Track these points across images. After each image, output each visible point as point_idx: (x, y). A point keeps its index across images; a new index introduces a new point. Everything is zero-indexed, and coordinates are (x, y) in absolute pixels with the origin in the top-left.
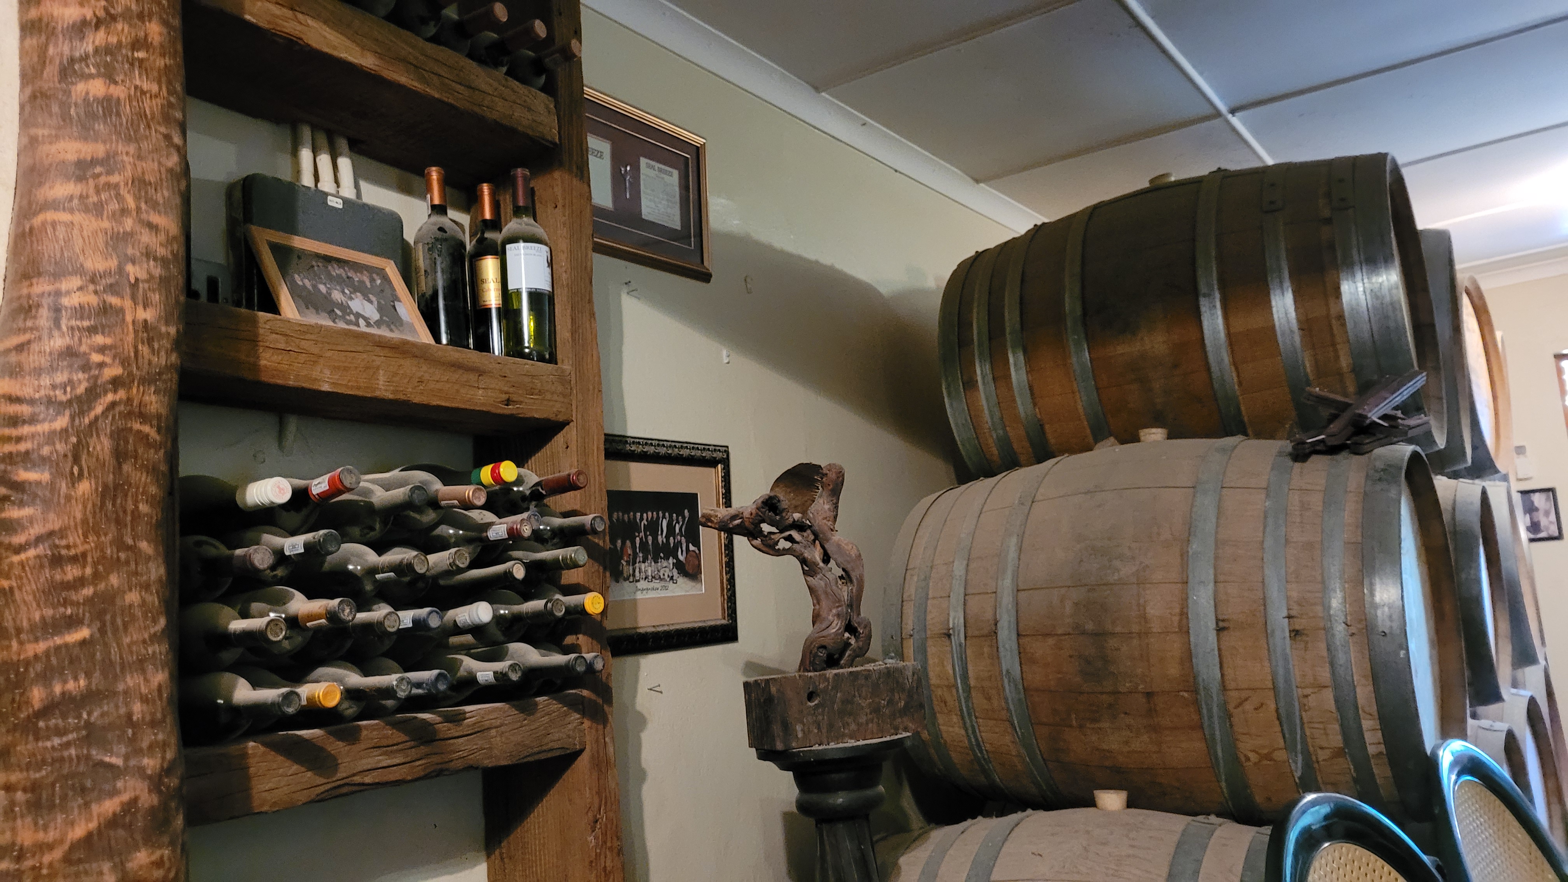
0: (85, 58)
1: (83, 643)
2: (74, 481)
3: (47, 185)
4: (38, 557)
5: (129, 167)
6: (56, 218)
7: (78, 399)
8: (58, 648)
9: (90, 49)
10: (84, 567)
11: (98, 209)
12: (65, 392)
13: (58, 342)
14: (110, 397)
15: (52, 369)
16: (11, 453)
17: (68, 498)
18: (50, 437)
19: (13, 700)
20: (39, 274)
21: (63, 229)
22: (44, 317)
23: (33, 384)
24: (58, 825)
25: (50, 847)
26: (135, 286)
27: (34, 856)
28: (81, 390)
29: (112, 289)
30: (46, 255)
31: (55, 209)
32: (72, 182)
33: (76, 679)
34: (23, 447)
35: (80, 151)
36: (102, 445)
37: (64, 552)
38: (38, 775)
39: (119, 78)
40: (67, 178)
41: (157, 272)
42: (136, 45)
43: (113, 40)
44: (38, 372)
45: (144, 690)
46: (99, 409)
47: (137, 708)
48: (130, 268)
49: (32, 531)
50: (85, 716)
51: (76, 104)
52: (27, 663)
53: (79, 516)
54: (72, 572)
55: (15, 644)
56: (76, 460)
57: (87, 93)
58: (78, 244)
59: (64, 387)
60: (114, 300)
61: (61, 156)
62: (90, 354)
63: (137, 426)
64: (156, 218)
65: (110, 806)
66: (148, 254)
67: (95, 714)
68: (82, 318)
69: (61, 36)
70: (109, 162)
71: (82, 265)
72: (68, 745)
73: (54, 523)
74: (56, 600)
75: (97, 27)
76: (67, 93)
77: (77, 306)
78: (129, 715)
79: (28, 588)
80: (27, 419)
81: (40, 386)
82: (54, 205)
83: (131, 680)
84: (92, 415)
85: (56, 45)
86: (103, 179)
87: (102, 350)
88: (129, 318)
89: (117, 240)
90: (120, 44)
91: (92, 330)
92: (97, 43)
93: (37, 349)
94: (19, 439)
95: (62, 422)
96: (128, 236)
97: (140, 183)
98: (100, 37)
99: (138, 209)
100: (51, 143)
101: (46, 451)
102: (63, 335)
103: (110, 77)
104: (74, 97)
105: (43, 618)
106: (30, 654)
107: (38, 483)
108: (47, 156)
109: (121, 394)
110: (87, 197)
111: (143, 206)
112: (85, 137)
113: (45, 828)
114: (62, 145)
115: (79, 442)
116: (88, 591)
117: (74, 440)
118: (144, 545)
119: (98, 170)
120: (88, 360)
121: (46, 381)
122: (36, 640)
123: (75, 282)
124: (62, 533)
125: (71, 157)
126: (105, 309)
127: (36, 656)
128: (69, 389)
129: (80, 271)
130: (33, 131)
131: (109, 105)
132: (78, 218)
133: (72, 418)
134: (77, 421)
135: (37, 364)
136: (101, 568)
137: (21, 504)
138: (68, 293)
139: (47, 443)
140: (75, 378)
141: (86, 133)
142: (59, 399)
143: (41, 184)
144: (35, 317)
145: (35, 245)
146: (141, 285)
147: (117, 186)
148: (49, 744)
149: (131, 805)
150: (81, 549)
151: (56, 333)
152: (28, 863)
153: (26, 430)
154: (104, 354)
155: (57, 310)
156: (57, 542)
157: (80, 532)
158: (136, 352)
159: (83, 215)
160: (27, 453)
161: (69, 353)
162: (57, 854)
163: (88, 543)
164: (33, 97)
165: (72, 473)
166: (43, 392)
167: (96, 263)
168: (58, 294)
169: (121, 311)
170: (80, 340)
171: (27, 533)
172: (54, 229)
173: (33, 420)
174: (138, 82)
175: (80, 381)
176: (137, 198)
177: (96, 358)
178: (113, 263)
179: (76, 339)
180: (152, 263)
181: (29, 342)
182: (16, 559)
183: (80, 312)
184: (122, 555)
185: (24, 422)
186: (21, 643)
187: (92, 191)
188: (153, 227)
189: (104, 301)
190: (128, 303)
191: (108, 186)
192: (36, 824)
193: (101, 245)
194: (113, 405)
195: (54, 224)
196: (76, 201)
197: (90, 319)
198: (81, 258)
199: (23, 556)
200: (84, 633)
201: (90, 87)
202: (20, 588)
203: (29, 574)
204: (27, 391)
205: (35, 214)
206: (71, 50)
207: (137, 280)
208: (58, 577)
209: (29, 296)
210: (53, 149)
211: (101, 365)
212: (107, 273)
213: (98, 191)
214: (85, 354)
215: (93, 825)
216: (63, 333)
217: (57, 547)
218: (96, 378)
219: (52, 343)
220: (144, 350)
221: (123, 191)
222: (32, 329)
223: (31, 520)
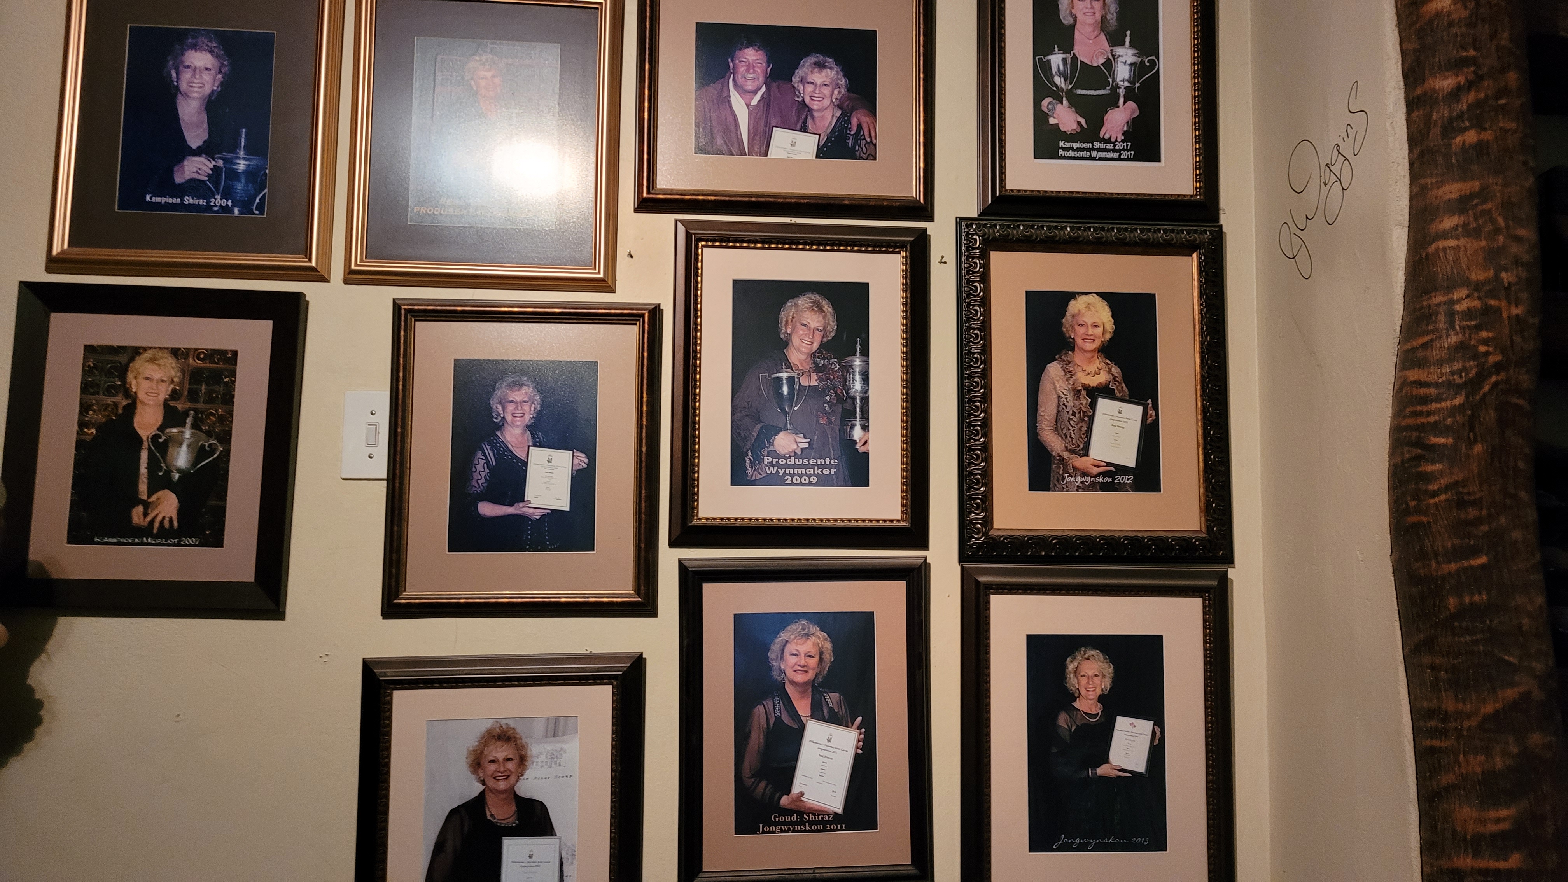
0: (1460, 116)
1: (1483, 567)
2: (1471, 444)
3: (1437, 220)
4: (1447, 500)
5: (1499, 195)
6: (1446, 245)
7: (1471, 381)
8: (1466, 569)
9: (1465, 107)
10: (1482, 509)
11: (1476, 233)
12: (1461, 377)
13: (1454, 339)
14: (1494, 379)
15: (1450, 360)
16: (1423, 423)
17: (1467, 456)
18: (1453, 411)
19: (1434, 605)
20: (1436, 290)
21: (1452, 252)
22: (1442, 322)
23: (1437, 372)
24: (1473, 701)
25: (1469, 716)
26: (1508, 289)
27: (1456, 720)
28: (1473, 373)
29: (1492, 294)
30: (1440, 274)
31: (1445, 239)
32: (1456, 215)
33: (1480, 594)
34: (1432, 419)
35: (1460, 190)
36: (1490, 416)
37: (1466, 497)
38: (1456, 662)
39: (1487, 126)
40: (1452, 213)
41: (1524, 275)
42: (1498, 95)
43: (1482, 96)
44: (1440, 363)
45: (1530, 608)
46: (1486, 388)
47: (1526, 621)
48: (1504, 275)
49: (1442, 482)
50: (1488, 622)
51: (1456, 154)
52: (1444, 578)
53: (1476, 471)
54: (1473, 513)
55: (1434, 565)
56: (1472, 428)
57: (1464, 143)
58: (1464, 262)
59: (1459, 372)
60: (1493, 302)
61: (1447, 197)
62: (1478, 346)
63: (1514, 400)
64: (1521, 232)
65: (1511, 694)
66: (1517, 262)
67: (1495, 622)
68: (1470, 319)
69: (1441, 103)
70: (1484, 194)
71: (1468, 278)
72: (1476, 642)
73: (1458, 476)
74: (1462, 533)
75: (1469, 90)
76: (1449, 146)
77: (1466, 309)
78: (1520, 626)
79: (1442, 523)
80: (1433, 398)
81: (1442, 373)
82: (1445, 235)
83: (1520, 600)
84: (1482, 392)
85: (1438, 111)
86: (1480, 208)
87: (1486, 342)
88: (1505, 315)
89: (1492, 255)
90: (1487, 97)
91: (1478, 328)
92: (1470, 101)
93: (1438, 345)
94: (1429, 413)
95: (1459, 400)
96: (1501, 250)
97: (1507, 206)
98: (1472, 97)
99: (1507, 227)
100: (1438, 188)
101: (1449, 421)
102: (1457, 334)
103: (1479, 126)
104: (1454, 149)
105: (1453, 546)
106: (1446, 571)
107: (1444, 446)
108: (1436, 197)
109: (1502, 376)
110: (1469, 224)
111: (1511, 224)
112: (1463, 179)
113: (1464, 701)
114: (1447, 188)
115: (1473, 413)
116: (1485, 528)
117: (1469, 412)
118: (1523, 494)
119: (1476, 201)
120: (1477, 350)
121: (1446, 369)
122: (1450, 562)
123: (1464, 292)
124: (1464, 483)
125: (1454, 195)
126: (1487, 310)
127: (1450, 573)
128: (1463, 374)
129: (1466, 283)
130: (1423, 181)
131: (1481, 148)
132: (1462, 242)
133: (1467, 397)
134: (1471, 399)
135: (1439, 357)
136: (1493, 510)
137: (1433, 462)
138: (1459, 301)
139: (1449, 416)
140: (1468, 365)
141: (1465, 175)
142: (1457, 382)
143: (1432, 221)
144: (1435, 322)
145: (1431, 268)
146: (1513, 288)
147: (1489, 212)
148: (1463, 640)
149: (1526, 696)
150: (1478, 496)
151: (1452, 333)
152: (1453, 725)
153: (1434, 406)
154: (1488, 346)
155: (1451, 315)
156: (1461, 489)
157: (1477, 482)
158: (1512, 341)
159: (1466, 239)
160: (1435, 422)
161: (1461, 347)
162: (1473, 722)
163: (1482, 491)
164: (1421, 155)
165: (1469, 437)
166: (1444, 378)
167: (1478, 275)
168: (1452, 302)
169: (1498, 310)
170: (1470, 337)
171: (1439, 482)
172: (1445, 253)
173: (1438, 399)
174: (1501, 125)
175: (1472, 368)
176: (1506, 219)
177: (1482, 349)
178: (1491, 273)
179: (1467, 335)
180: (1520, 268)
181: (1432, 340)
182: (1432, 501)
183: (1468, 314)
184: (1508, 502)
185: (1431, 401)
186: (1438, 563)
187: (1472, 219)
188: (1519, 239)
189: (1486, 304)
190: (1504, 304)
191: (1484, 213)
192: (1456, 697)
193: (1480, 259)
194: (1496, 384)
195: (1445, 249)
196: (1460, 229)
197: (1476, 319)
198: (1467, 273)
199: (1437, 499)
200: (1483, 560)
201: (1466, 137)
202: (1436, 523)
203: (1442, 513)
204: (1433, 378)
205: (1430, 244)
206: (1450, 112)
207: (1509, 283)
208: (1463, 516)
209: (1429, 307)
210: (1441, 192)
211: (1487, 354)
212: (1487, 282)
213: (1476, 219)
214: (1474, 346)
215: (1499, 706)
216: (1457, 332)
217: (1461, 493)
218: (1483, 364)
219: (1449, 340)
220: (1517, 339)
221: (1495, 215)
222: (1433, 331)
223: (1441, 472)
